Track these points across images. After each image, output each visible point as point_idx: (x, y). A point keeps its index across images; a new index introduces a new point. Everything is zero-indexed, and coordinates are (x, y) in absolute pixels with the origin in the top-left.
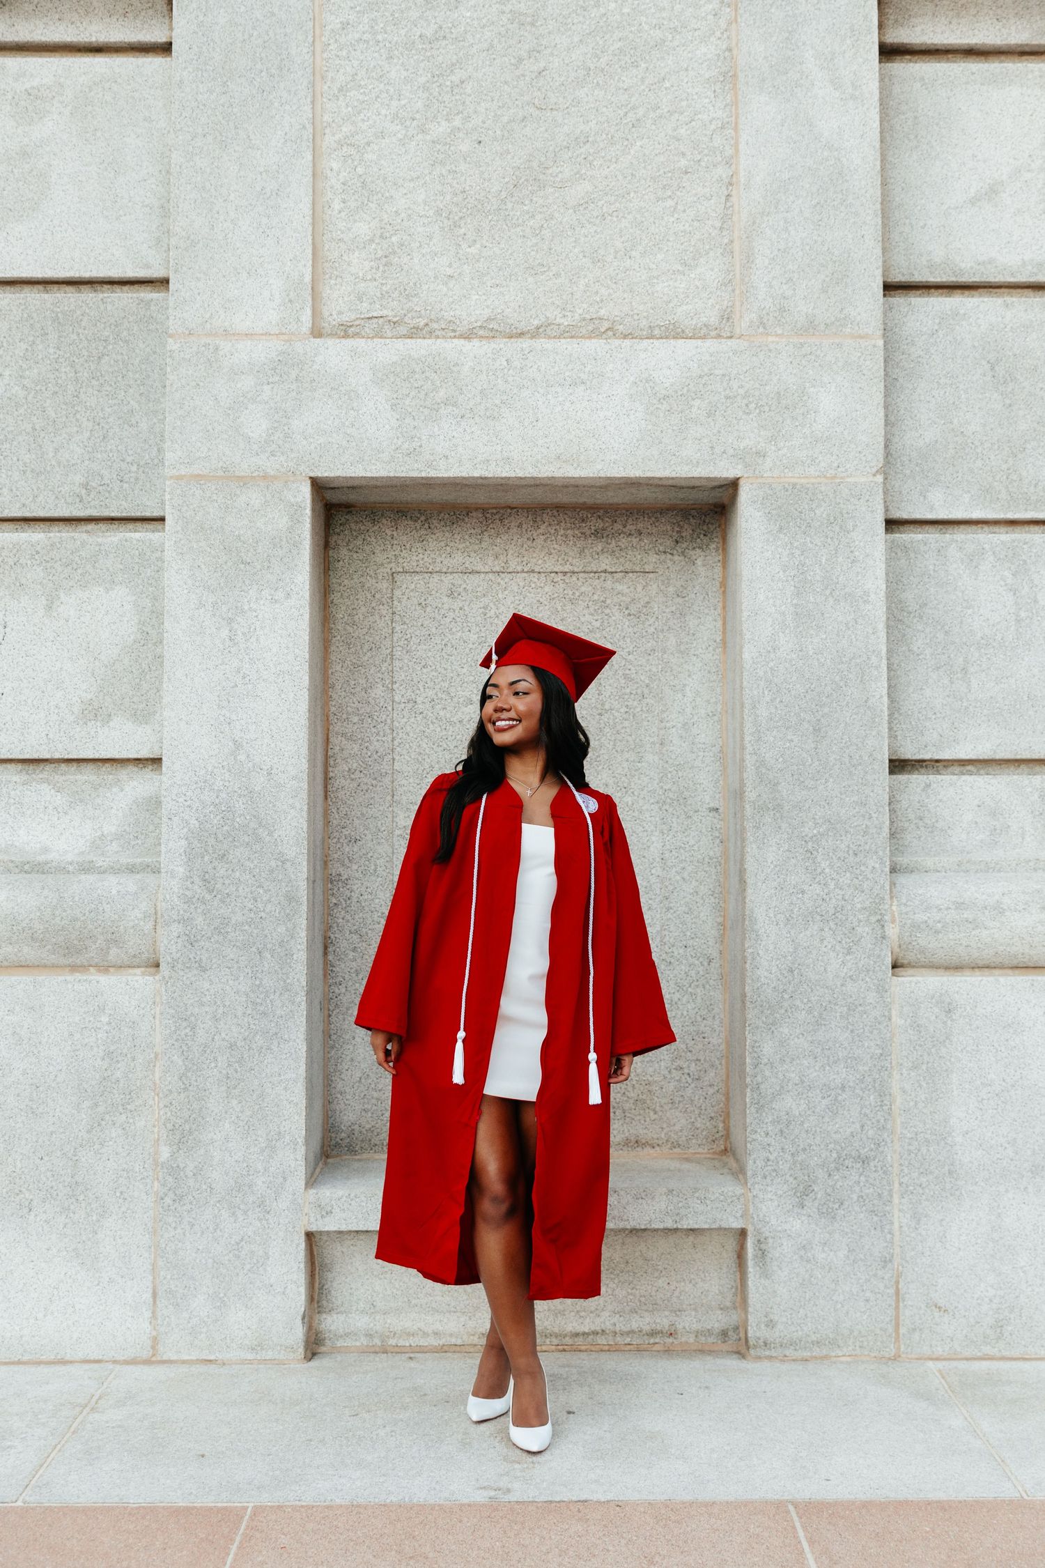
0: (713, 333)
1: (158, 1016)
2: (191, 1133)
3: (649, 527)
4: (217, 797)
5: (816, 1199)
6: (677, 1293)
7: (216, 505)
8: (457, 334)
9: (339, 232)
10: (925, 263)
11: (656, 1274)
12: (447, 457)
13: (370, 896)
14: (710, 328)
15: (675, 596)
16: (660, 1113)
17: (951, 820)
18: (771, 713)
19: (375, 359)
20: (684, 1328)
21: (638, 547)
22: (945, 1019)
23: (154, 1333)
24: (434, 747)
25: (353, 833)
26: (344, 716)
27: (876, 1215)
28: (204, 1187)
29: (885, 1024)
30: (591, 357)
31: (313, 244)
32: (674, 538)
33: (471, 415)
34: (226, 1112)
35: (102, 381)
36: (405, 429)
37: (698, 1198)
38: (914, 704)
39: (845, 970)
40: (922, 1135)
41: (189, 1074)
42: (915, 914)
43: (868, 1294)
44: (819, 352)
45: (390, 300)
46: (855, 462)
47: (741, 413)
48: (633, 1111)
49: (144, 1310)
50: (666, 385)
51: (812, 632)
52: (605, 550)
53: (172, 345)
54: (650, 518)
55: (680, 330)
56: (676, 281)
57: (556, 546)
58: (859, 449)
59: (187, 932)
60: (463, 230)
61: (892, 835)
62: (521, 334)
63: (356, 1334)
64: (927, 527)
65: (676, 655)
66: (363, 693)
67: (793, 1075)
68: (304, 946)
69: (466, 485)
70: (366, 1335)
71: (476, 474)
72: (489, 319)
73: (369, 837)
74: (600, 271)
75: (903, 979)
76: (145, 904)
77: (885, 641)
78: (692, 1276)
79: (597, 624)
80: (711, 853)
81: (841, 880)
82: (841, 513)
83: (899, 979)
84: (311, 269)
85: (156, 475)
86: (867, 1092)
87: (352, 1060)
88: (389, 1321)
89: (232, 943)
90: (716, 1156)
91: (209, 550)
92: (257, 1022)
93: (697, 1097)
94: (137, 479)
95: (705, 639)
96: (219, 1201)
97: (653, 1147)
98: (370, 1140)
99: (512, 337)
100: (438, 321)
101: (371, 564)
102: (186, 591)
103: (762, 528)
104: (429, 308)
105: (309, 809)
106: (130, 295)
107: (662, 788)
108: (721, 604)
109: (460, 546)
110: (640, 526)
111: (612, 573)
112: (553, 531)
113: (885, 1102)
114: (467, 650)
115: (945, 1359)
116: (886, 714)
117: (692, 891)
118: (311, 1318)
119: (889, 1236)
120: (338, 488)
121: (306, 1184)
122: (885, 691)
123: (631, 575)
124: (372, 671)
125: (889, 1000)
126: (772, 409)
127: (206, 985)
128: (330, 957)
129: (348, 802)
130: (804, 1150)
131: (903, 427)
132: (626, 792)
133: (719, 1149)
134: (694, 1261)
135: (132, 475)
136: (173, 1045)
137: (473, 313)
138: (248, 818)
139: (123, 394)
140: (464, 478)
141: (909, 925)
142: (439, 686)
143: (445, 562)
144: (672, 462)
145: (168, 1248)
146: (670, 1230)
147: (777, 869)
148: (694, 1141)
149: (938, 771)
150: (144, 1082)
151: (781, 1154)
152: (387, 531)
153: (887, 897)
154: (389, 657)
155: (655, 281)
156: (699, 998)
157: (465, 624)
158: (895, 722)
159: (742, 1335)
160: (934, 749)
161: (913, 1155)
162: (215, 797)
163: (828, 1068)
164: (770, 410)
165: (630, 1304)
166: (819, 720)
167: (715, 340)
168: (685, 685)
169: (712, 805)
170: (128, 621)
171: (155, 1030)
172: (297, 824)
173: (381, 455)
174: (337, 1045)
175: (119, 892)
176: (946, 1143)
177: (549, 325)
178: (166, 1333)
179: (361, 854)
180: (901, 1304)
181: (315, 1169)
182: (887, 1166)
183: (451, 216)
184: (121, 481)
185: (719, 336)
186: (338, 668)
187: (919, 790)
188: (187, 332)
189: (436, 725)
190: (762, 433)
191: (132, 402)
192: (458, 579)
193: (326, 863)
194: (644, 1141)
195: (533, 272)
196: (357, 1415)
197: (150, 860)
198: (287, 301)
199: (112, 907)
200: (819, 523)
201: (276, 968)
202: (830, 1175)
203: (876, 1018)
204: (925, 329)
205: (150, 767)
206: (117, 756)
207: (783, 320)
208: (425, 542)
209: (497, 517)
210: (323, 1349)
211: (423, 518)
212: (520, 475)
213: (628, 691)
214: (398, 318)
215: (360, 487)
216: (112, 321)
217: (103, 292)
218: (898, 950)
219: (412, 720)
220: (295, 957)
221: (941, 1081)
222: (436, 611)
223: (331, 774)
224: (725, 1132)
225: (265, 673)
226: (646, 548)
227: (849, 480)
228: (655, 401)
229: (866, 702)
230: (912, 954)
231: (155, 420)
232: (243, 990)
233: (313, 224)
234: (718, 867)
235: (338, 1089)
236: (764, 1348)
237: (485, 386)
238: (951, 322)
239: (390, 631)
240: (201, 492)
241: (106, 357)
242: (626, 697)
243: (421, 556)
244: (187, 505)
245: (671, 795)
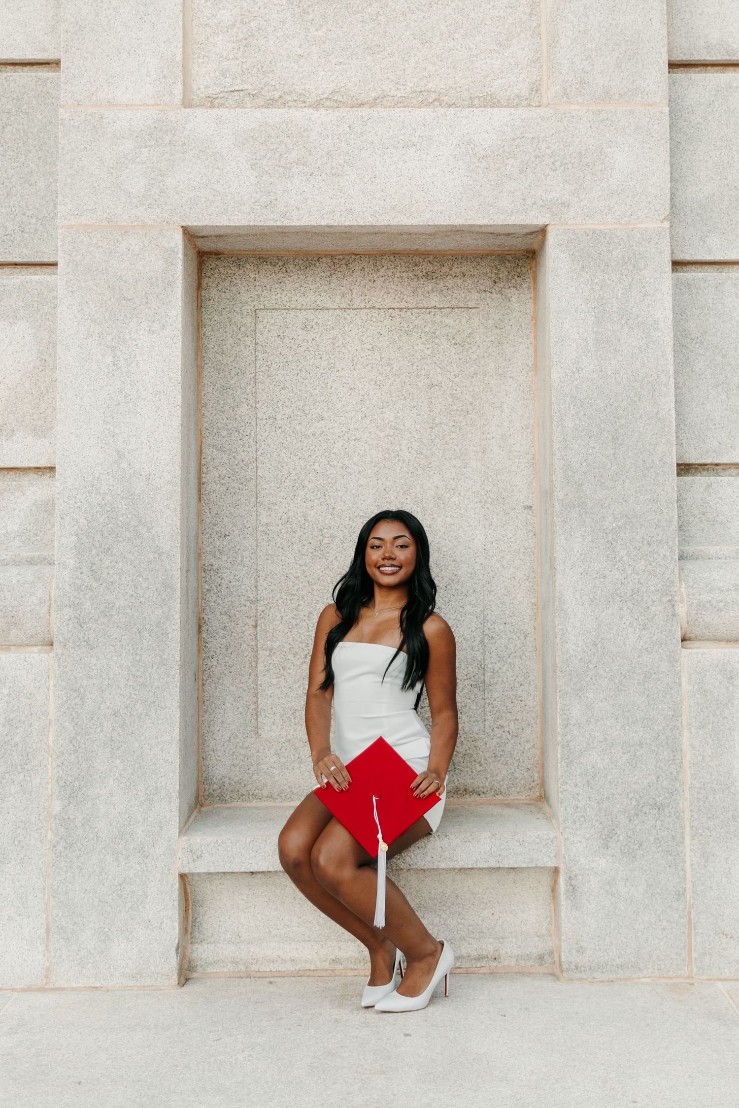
0: (524, 103)
1: (51, 688)
2: (80, 788)
3: (472, 270)
4: (103, 500)
5: (618, 841)
6: (500, 922)
7: (101, 250)
8: (307, 105)
9: (206, 19)
10: (703, 44)
11: (482, 906)
12: (298, 209)
13: (237, 583)
14: (522, 99)
15: (494, 328)
16: (485, 766)
17: (729, 514)
18: (576, 425)
19: (237, 125)
20: (507, 953)
21: (462, 287)
22: (728, 685)
23: (47, 964)
24: (291, 456)
25: (223, 530)
26: (215, 431)
27: (670, 854)
28: (91, 836)
29: (676, 690)
30: (421, 123)
31: (184, 28)
32: (493, 279)
33: (319, 173)
34: (110, 771)
35: (5, 147)
36: (263, 185)
37: (517, 841)
38: (697, 417)
39: (641, 643)
40: (709, 785)
41: (79, 738)
42: (700, 594)
43: (665, 923)
44: (614, 118)
45: (250, 76)
46: (646, 211)
47: (548, 170)
48: (462, 764)
49: (39, 944)
50: (485, 147)
51: (610, 355)
52: (435, 289)
53: (63, 113)
54: (472, 262)
55: (496, 100)
56: (492, 59)
57: (393, 286)
58: (649, 200)
59: (77, 615)
60: (311, 16)
61: (680, 528)
62: (362, 105)
63: (223, 962)
64: (706, 267)
65: (495, 377)
66: (231, 411)
67: (598, 734)
68: (178, 627)
69: (316, 233)
70: (232, 963)
71: (324, 223)
72: (334, 92)
73: (237, 532)
74: (427, 51)
75: (691, 650)
76: (40, 591)
77: (673, 363)
78: (513, 908)
79: (429, 352)
80: (526, 544)
81: (637, 566)
82: (634, 254)
83: (688, 650)
84: (181, 49)
85: (52, 226)
86: (661, 748)
87: (223, 722)
88: (252, 950)
89: (116, 625)
90: (532, 802)
91: (95, 288)
92: (137, 692)
93: (516, 752)
94: (36, 230)
95: (520, 364)
96: (105, 848)
97: (479, 795)
98: (238, 791)
99: (353, 107)
100: (290, 93)
101: (237, 302)
102: (76, 324)
103: (567, 267)
104: (283, 82)
105: (182, 509)
106: (29, 74)
107: (484, 489)
108: (532, 334)
109: (313, 287)
110: (464, 269)
111: (441, 308)
112: (390, 274)
113: (677, 757)
114: (319, 374)
115: (731, 980)
116: (674, 424)
117: (510, 576)
118: (184, 948)
119: (681, 873)
120: (207, 237)
121: (180, 832)
122: (673, 405)
123: (456, 310)
124: (238, 393)
125: (679, 668)
126: (575, 166)
127: (94, 661)
128: (204, 635)
129: (219, 503)
130: (608, 798)
131: (686, 183)
132: (454, 493)
133: (534, 796)
134: (515, 894)
135: (32, 226)
136: (65, 712)
137: (320, 87)
138: (129, 516)
139: (24, 158)
140: (313, 226)
141: (695, 604)
142: (295, 405)
143: (300, 300)
144: (490, 212)
145: (59, 889)
146: (493, 868)
147: (582, 557)
148: (513, 789)
149: (717, 473)
150: (39, 745)
151: (589, 802)
152: (250, 275)
153: (677, 580)
154: (253, 380)
155: (475, 59)
156: (517, 667)
157: (317, 353)
158: (681, 432)
159: (556, 959)
160: (714, 454)
161: (701, 802)
162: (101, 499)
163: (627, 727)
164: (573, 167)
165: (459, 932)
166: (617, 430)
167: (526, 108)
168: (502, 403)
169: (526, 504)
170: (28, 350)
171: (49, 700)
172: (171, 522)
173: (242, 207)
174: (210, 710)
175: (18, 581)
176: (730, 792)
177: (385, 96)
178: (58, 964)
179: (230, 547)
180: (693, 932)
181: (189, 818)
182: (680, 812)
183: (301, 5)
184: (22, 232)
185: (529, 105)
186: (210, 390)
187: (701, 489)
188: (76, 103)
189: (292, 438)
190: (566, 187)
191: (31, 165)
192: (310, 315)
193: (200, 555)
194: (471, 790)
195: (371, 52)
196: (220, 1039)
197: (47, 554)
198: (161, 76)
199: (12, 595)
200: (615, 263)
201: (154, 645)
202: (630, 820)
203: (668, 684)
204: (703, 100)
205: (49, 475)
206: (19, 466)
207: (584, 91)
208: (282, 284)
209: (343, 262)
210: (195, 975)
211: (281, 263)
212: (361, 224)
213: (455, 408)
214: (256, 92)
215: (226, 236)
216: (14, 96)
217: (7, 72)
218: (687, 626)
219: (273, 433)
220: (170, 636)
221: (724, 739)
222: (293, 342)
223: (204, 480)
224: (540, 781)
225: (144, 393)
226: (469, 287)
227: (641, 226)
228: (475, 160)
229: (657, 414)
230: (698, 629)
231: (51, 180)
232: (125, 664)
233: (184, 12)
234: (532, 556)
235: (210, 747)
236: (575, 971)
237: (330, 149)
238: (726, 94)
239: (254, 359)
240: (89, 239)
241: (9, 126)
242: (453, 413)
243: (279, 295)
244: (77, 251)
245: (492, 495)
